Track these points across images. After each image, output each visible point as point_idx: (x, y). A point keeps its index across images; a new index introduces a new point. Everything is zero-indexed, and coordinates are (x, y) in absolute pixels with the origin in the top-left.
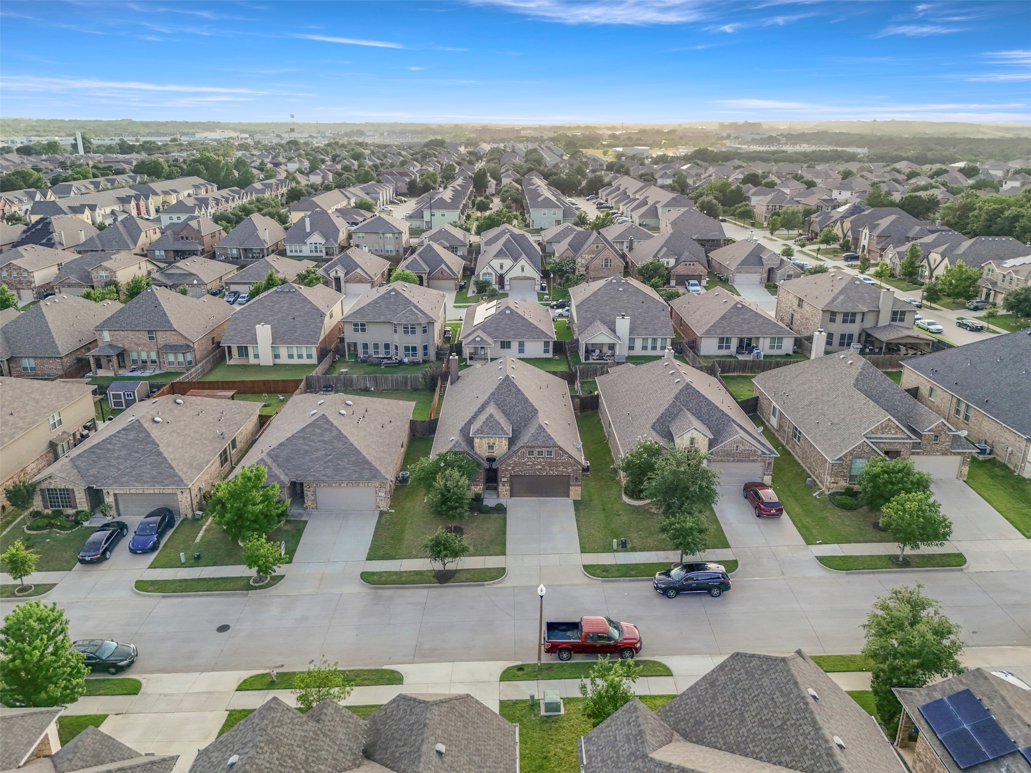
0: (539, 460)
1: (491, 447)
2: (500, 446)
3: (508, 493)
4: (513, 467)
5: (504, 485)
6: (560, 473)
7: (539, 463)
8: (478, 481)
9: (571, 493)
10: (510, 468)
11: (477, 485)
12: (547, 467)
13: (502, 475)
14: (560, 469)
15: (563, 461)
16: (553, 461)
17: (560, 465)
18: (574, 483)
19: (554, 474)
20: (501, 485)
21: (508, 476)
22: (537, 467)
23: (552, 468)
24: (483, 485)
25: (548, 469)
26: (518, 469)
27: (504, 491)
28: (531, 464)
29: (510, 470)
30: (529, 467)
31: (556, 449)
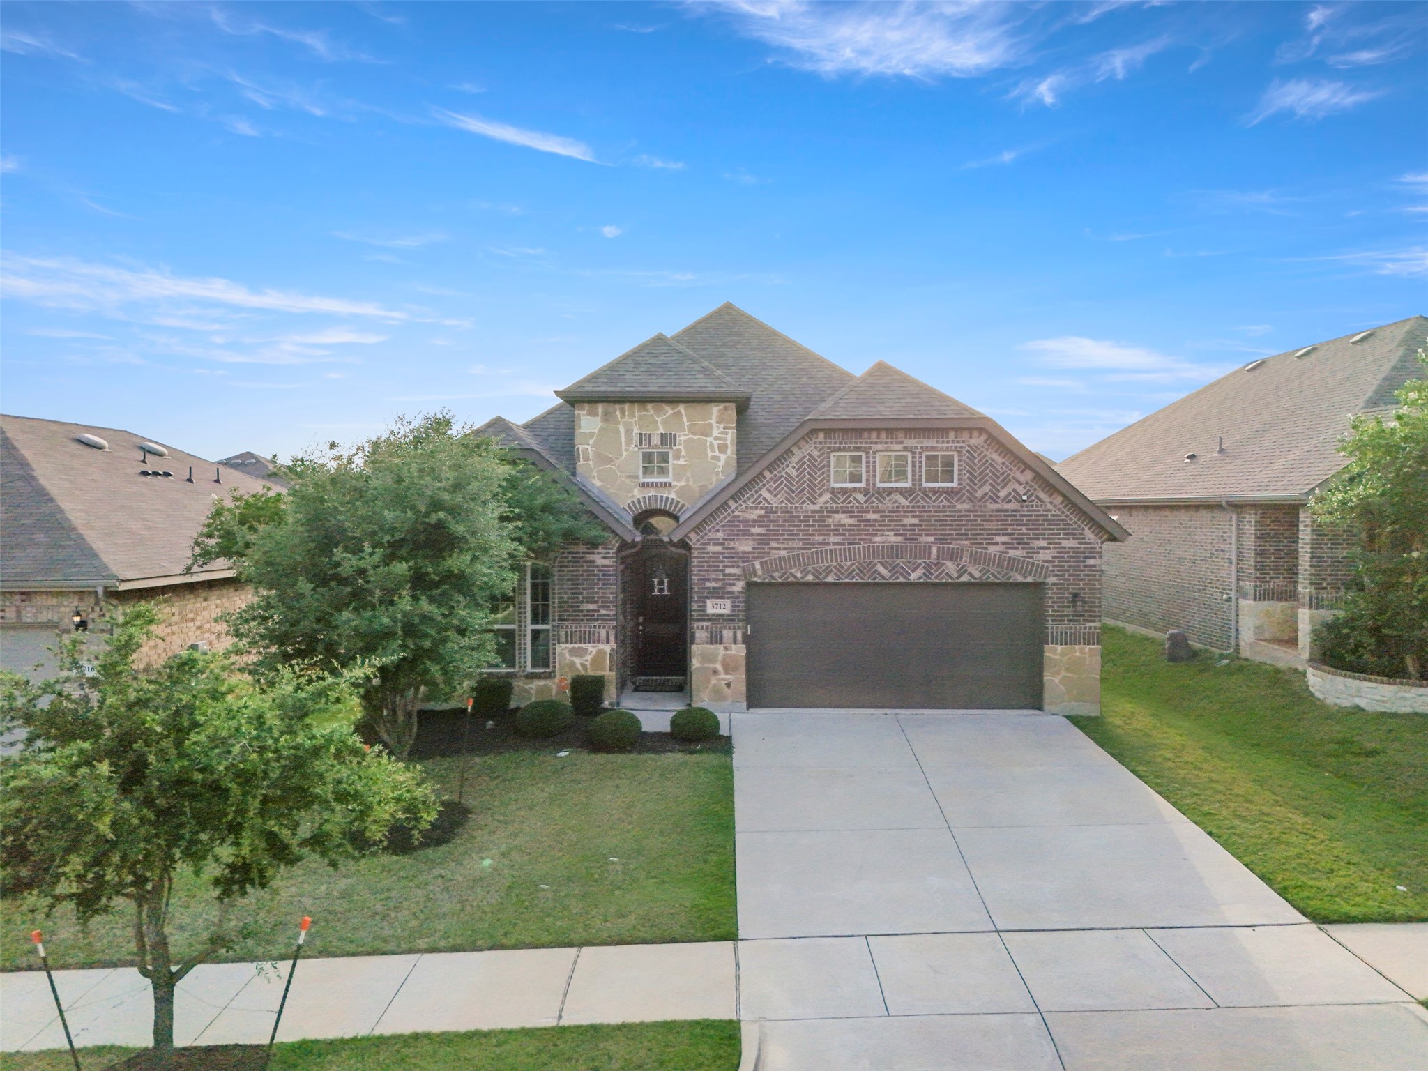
0: (888, 504)
2: (697, 449)
3: (739, 679)
4: (763, 540)
7: (889, 521)
10: (745, 546)
12: (931, 539)
13: (708, 584)
14: (992, 550)
15: (1007, 506)
16: (959, 506)
17: (993, 525)
18: (1064, 625)
19: (965, 578)
20: (701, 635)
21: (739, 586)
22: (877, 539)
23: (954, 545)
24: (612, 638)
25: (934, 550)
26: (783, 553)
27: (719, 667)
28: (851, 521)
29: (745, 557)
30: (837, 539)
31: (973, 442)
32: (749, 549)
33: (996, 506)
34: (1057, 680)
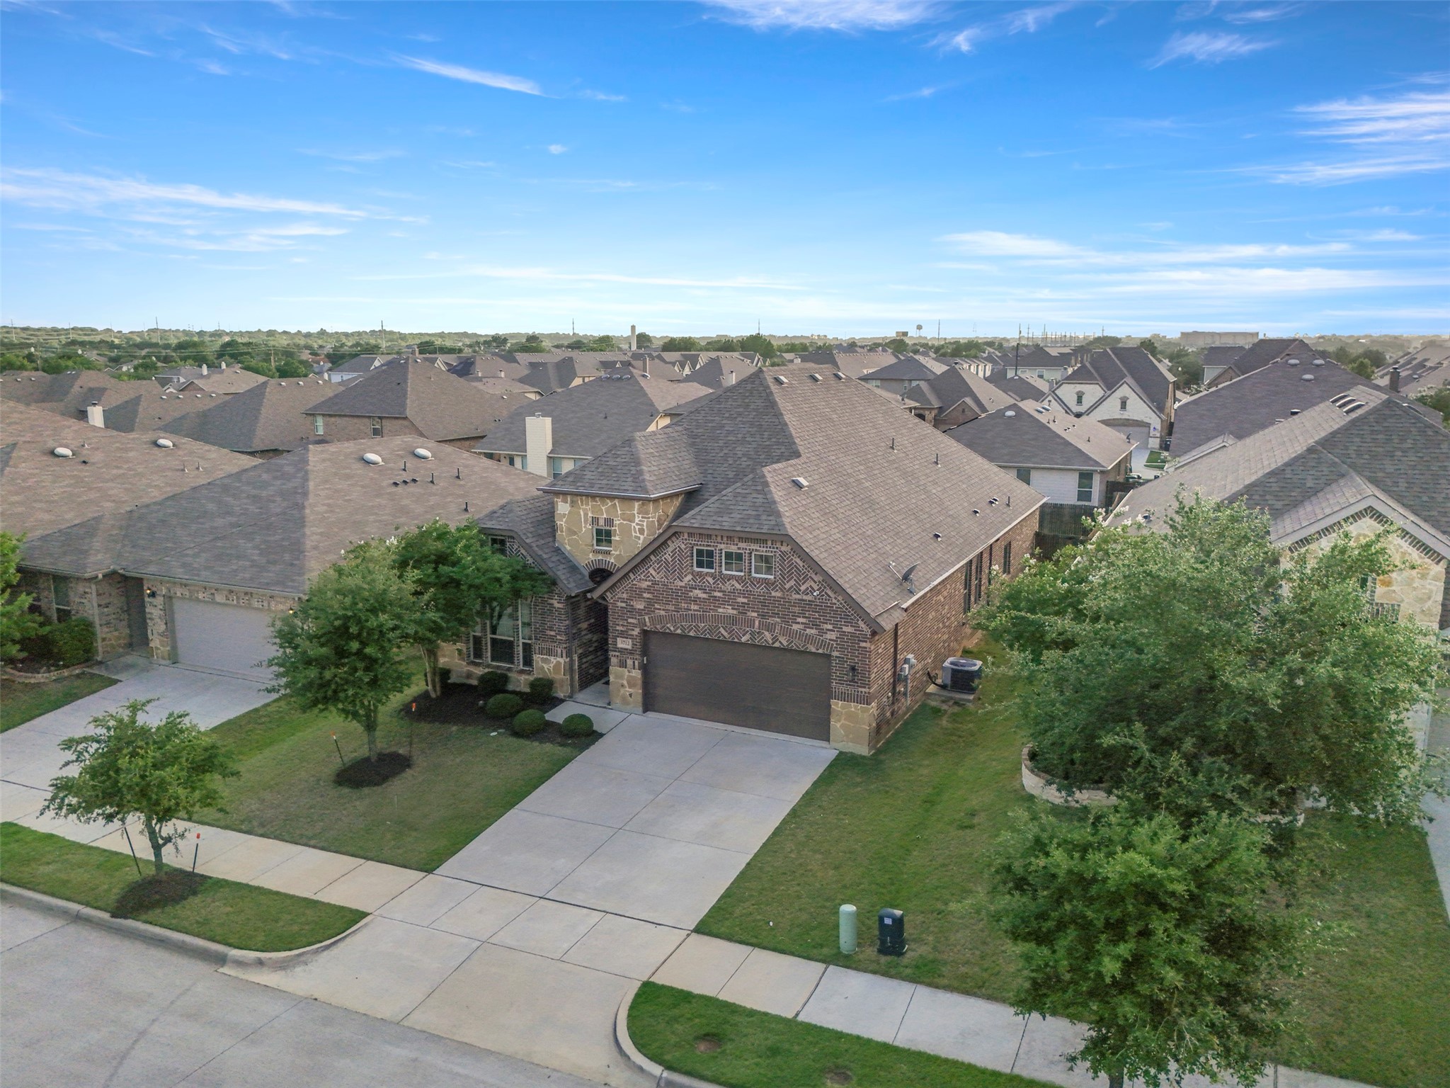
0: (727, 587)
1: (603, 536)
2: (626, 531)
3: (638, 691)
4: (650, 603)
5: (623, 664)
6: (797, 644)
7: (729, 599)
8: (553, 639)
9: (836, 725)
10: (640, 605)
11: (550, 652)
12: (755, 614)
13: (618, 628)
14: (795, 627)
15: (805, 597)
16: (773, 594)
17: (796, 609)
18: (843, 688)
19: (777, 645)
20: (614, 660)
21: (636, 632)
22: (720, 610)
23: (771, 620)
24: (564, 655)
25: (757, 623)
26: (663, 613)
27: (625, 683)
28: (705, 596)
29: (640, 612)
30: (696, 607)
31: (784, 548)
32: (642, 607)
33: (798, 596)
34: (838, 725)
